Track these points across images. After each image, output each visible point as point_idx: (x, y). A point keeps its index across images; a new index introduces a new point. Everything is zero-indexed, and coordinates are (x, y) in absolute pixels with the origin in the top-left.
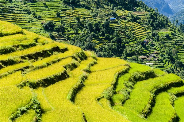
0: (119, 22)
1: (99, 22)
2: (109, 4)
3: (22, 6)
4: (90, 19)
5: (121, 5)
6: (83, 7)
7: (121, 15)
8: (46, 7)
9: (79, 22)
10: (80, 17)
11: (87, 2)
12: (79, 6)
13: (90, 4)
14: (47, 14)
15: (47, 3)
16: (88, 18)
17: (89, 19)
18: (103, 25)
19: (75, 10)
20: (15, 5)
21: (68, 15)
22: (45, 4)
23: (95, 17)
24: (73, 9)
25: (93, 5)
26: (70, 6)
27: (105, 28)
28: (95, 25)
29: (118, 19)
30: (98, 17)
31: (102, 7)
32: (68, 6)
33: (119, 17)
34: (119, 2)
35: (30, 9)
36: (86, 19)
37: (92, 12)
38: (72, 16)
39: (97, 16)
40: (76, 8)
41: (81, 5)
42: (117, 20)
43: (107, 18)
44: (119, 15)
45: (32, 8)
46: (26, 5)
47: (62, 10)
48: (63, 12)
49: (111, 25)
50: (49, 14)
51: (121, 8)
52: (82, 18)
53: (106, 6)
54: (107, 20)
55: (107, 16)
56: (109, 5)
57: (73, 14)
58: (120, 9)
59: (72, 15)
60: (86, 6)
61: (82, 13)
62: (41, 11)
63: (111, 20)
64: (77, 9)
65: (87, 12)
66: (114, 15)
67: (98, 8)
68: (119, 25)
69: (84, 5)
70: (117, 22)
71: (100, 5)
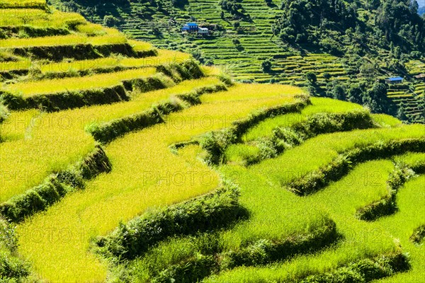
0: (411, 87)
1: (363, 86)
2: (390, 46)
3: (184, 45)
4: (342, 78)
5: (420, 49)
6: (326, 50)
7: (418, 71)
8: (240, 49)
9: (314, 84)
10: (319, 73)
11: (337, 40)
12: (317, 49)
13: (344, 44)
14: (241, 64)
15: (242, 40)
16: (336, 76)
17: (339, 78)
18: (371, 94)
19: (307, 58)
20: (168, 43)
21: (289, 69)
22: (237, 42)
23: (353, 73)
24: (303, 54)
25: (352, 47)
26: (295, 47)
27: (376, 100)
28: (352, 93)
29: (408, 80)
30: (361, 74)
31: (373, 52)
32: (291, 49)
33: (412, 76)
34: (414, 42)
35: (203, 53)
36: (333, 78)
37: (346, 63)
38: (300, 71)
39: (358, 72)
40: (310, 54)
41: (321, 46)
42: (406, 83)
43: (383, 77)
44: (411, 72)
45: (207, 50)
46: (194, 43)
47: (276, 57)
48: (278, 61)
49: (390, 94)
50: (245, 64)
51: (419, 56)
52: (322, 75)
53: (381, 51)
54: (381, 81)
55: (384, 73)
56: (389, 49)
57: (301, 66)
58: (416, 58)
59: (297, 69)
60: (335, 49)
61: (325, 65)
62: (227, 58)
63: (392, 82)
64: (312, 56)
65: (336, 63)
66: (401, 71)
67: (361, 54)
68: (410, 95)
69: (329, 46)
70: (406, 87)
71: (367, 48)
